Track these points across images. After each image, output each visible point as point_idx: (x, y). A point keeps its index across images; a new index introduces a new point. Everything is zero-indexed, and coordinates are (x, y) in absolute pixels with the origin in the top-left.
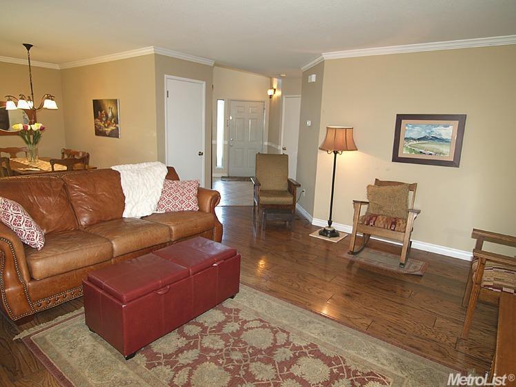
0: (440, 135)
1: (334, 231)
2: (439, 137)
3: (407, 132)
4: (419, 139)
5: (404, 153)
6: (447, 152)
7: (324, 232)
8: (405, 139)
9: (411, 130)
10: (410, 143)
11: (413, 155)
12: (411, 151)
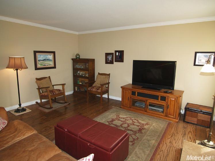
0: (49, 58)
1: (23, 108)
2: (49, 59)
3: (38, 58)
4: (43, 60)
5: (39, 66)
6: (52, 64)
7: (17, 111)
8: (38, 60)
9: (40, 57)
10: (40, 62)
11: (42, 66)
12: (41, 65)
